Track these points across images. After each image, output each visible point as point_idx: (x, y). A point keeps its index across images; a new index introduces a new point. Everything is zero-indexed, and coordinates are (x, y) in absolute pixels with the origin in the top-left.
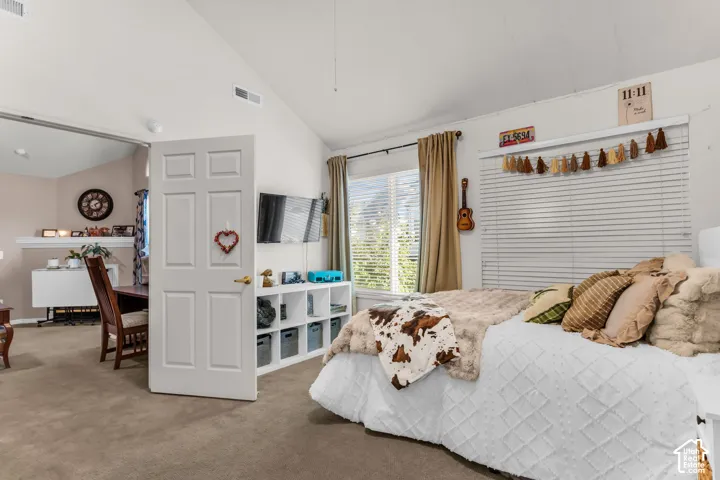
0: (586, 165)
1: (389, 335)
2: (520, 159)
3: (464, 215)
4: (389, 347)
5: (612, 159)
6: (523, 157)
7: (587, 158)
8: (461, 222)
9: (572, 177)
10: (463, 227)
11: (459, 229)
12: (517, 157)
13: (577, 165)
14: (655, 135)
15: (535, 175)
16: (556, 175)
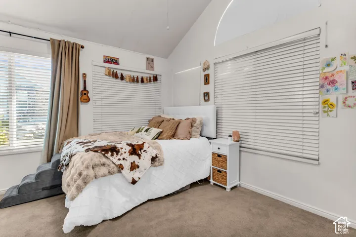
0: (137, 81)
1: (124, 159)
2: (113, 71)
3: (85, 94)
4: (127, 165)
5: (145, 80)
6: (115, 71)
7: (137, 78)
8: (83, 98)
9: (132, 84)
10: (84, 101)
11: (81, 101)
12: (112, 70)
13: (134, 80)
14: (155, 76)
15: (119, 80)
16: (127, 82)
